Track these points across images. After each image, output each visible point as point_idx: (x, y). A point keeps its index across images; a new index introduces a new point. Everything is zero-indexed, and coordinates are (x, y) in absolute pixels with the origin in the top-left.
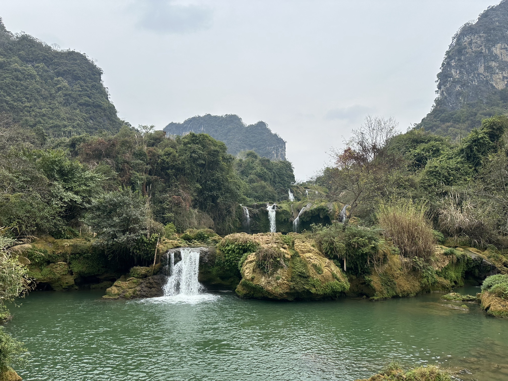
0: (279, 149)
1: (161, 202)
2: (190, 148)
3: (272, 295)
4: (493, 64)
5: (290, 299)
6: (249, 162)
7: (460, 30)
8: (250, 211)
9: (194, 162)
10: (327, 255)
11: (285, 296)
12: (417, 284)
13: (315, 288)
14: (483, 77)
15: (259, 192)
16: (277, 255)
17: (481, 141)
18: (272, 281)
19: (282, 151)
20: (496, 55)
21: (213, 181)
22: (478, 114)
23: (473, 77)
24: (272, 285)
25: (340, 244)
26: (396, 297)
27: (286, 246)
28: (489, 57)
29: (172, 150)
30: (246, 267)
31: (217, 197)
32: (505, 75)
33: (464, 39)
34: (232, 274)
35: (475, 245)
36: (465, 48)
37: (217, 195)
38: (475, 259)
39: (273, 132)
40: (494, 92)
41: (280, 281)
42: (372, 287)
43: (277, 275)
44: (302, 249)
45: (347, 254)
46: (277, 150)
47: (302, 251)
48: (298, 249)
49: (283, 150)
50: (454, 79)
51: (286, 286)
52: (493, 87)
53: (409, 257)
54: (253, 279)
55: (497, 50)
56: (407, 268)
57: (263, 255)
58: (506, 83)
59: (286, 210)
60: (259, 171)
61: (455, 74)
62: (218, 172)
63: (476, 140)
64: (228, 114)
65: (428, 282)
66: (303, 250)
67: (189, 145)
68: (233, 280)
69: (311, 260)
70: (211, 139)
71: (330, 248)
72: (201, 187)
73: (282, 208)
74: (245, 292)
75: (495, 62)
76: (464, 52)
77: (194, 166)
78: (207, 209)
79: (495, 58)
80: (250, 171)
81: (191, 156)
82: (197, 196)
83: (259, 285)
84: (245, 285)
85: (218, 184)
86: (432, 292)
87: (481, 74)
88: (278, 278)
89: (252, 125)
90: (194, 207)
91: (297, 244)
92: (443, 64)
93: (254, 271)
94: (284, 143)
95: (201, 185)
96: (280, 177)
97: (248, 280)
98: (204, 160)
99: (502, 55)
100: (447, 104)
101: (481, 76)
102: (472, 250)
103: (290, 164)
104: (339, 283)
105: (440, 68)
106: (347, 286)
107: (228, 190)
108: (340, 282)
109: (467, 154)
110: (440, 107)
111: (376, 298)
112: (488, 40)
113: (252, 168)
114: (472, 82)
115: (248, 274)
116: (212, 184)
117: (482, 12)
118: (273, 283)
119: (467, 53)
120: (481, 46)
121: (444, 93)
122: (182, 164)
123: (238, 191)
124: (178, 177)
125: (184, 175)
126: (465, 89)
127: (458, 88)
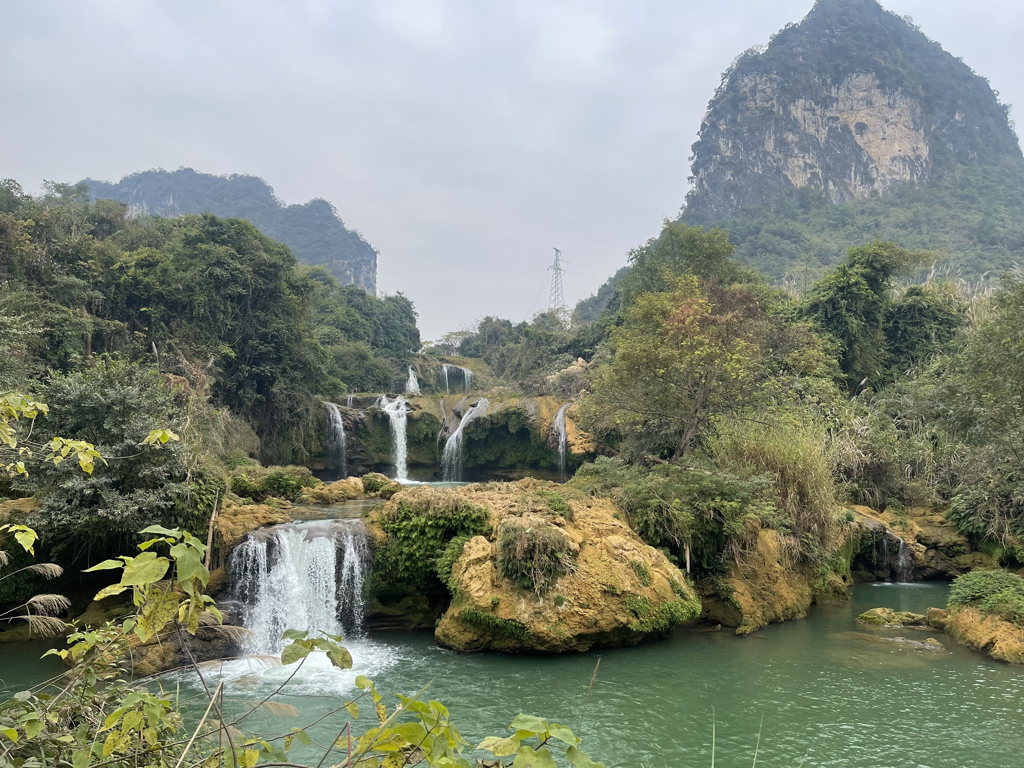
2: (207, 252)
4: (790, 137)
5: (582, 649)
7: (736, 62)
8: (344, 414)
9: (218, 288)
10: (648, 539)
11: (575, 643)
13: (638, 618)
14: (772, 160)
15: (352, 367)
16: (557, 545)
17: (854, 289)
18: (545, 608)
20: (796, 120)
21: (265, 340)
22: (763, 232)
23: (754, 158)
24: (546, 620)
25: (684, 514)
26: (776, 623)
28: (784, 123)
30: (467, 575)
32: (808, 161)
33: (743, 81)
34: (411, 589)
35: (866, 500)
36: (745, 99)
37: (271, 373)
39: (349, 227)
40: (788, 192)
41: (563, 607)
43: (555, 595)
49: (370, 269)
50: (723, 158)
51: (577, 619)
52: (788, 181)
53: (794, 534)
54: (495, 605)
55: (798, 111)
56: (791, 558)
58: (809, 176)
59: (430, 412)
61: (725, 147)
62: (276, 315)
67: (204, 246)
68: (411, 603)
70: (258, 234)
71: (657, 522)
72: (233, 355)
73: (420, 408)
75: (794, 134)
76: (743, 105)
78: (244, 409)
79: (794, 126)
81: (211, 274)
82: (222, 374)
86: (819, 603)
87: (770, 154)
88: (559, 601)
89: (299, 205)
91: (579, 513)
92: (703, 126)
94: (374, 254)
95: (233, 348)
96: (388, 333)
97: (484, 609)
98: (245, 286)
99: (805, 121)
100: (709, 206)
101: (769, 158)
103: (409, 304)
104: (686, 603)
105: (698, 133)
106: (698, 606)
108: (686, 599)
110: (697, 210)
112: (784, 90)
114: (753, 167)
115: (481, 593)
117: (777, 33)
118: (549, 613)
119: (748, 109)
120: (771, 99)
121: (704, 183)
123: (320, 366)
126: (740, 180)
127: (729, 177)
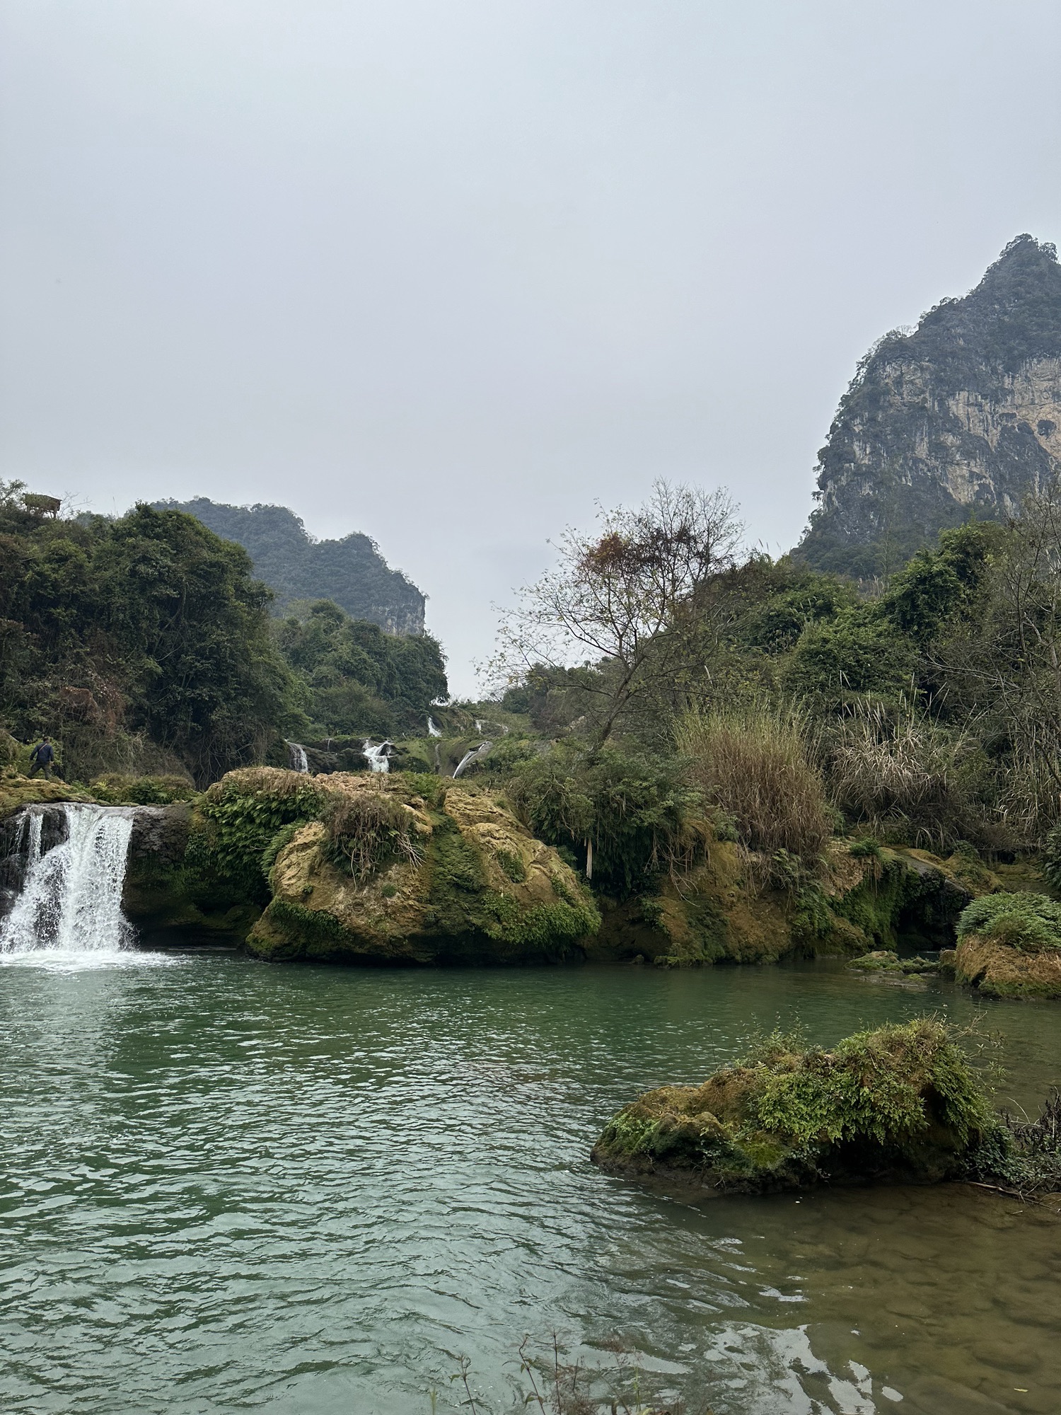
0: (405, 616)
1: (22, 705)
2: (134, 547)
3: (367, 942)
4: (950, 439)
5: (422, 958)
6: (319, 628)
7: (876, 347)
8: (312, 757)
9: (143, 590)
10: (538, 833)
11: (408, 947)
12: (783, 928)
13: (500, 922)
14: (926, 469)
15: (343, 711)
16: (392, 820)
17: (939, 580)
18: (369, 899)
19: (414, 622)
20: (956, 417)
21: (202, 656)
23: (902, 466)
24: (368, 913)
25: (580, 797)
26: (724, 962)
27: (419, 800)
28: (940, 421)
29: (72, 548)
30: (286, 863)
31: (213, 705)
32: (975, 470)
33: (884, 371)
34: (239, 895)
35: (924, 842)
36: (887, 392)
37: (211, 697)
38: (926, 875)
39: (392, 566)
40: (948, 509)
41: (394, 899)
42: (661, 930)
43: (385, 884)
44: (468, 812)
45: (595, 829)
46: (399, 617)
47: (468, 816)
48: (454, 810)
49: (417, 617)
50: (859, 467)
51: (411, 915)
52: (947, 496)
53: (763, 850)
54: (307, 895)
55: (959, 406)
56: (758, 880)
57: (345, 817)
58: (977, 488)
59: (418, 757)
60: (345, 657)
61: (861, 453)
62: (218, 626)
63: (926, 578)
64: (264, 503)
65: (812, 924)
66: (471, 813)
67: (131, 540)
68: (240, 910)
69: (494, 841)
70: (203, 530)
71: (551, 811)
72: (160, 670)
73: (408, 752)
74: (277, 940)
75: (954, 435)
76: (885, 401)
77: (142, 601)
78: (175, 741)
79: (954, 425)
80: (320, 656)
82: (146, 696)
83: (325, 912)
84: (284, 917)
85: (218, 665)
86: (818, 957)
87: (922, 461)
88: (389, 892)
89: (333, 541)
90: (134, 728)
91: (454, 798)
92: (834, 427)
93: (313, 872)
94: (422, 599)
95: (161, 664)
96: (406, 680)
97: (292, 899)
98: (177, 587)
99: (969, 419)
100: (840, 528)
101: (921, 465)
102: (918, 854)
103: (436, 645)
104: (572, 910)
105: (827, 437)
106: (595, 920)
107: (248, 687)
108: (573, 906)
109: (904, 614)
110: (823, 533)
111: (672, 960)
112: (940, 381)
113: (326, 647)
114: (900, 478)
115: (293, 881)
116: (196, 664)
117: (929, 310)
118: (371, 905)
119: (891, 405)
120: (923, 392)
121: (834, 498)
122: (101, 593)
123: (278, 692)
124: (87, 632)
125: (108, 628)
126: (882, 494)
127: (868, 491)
